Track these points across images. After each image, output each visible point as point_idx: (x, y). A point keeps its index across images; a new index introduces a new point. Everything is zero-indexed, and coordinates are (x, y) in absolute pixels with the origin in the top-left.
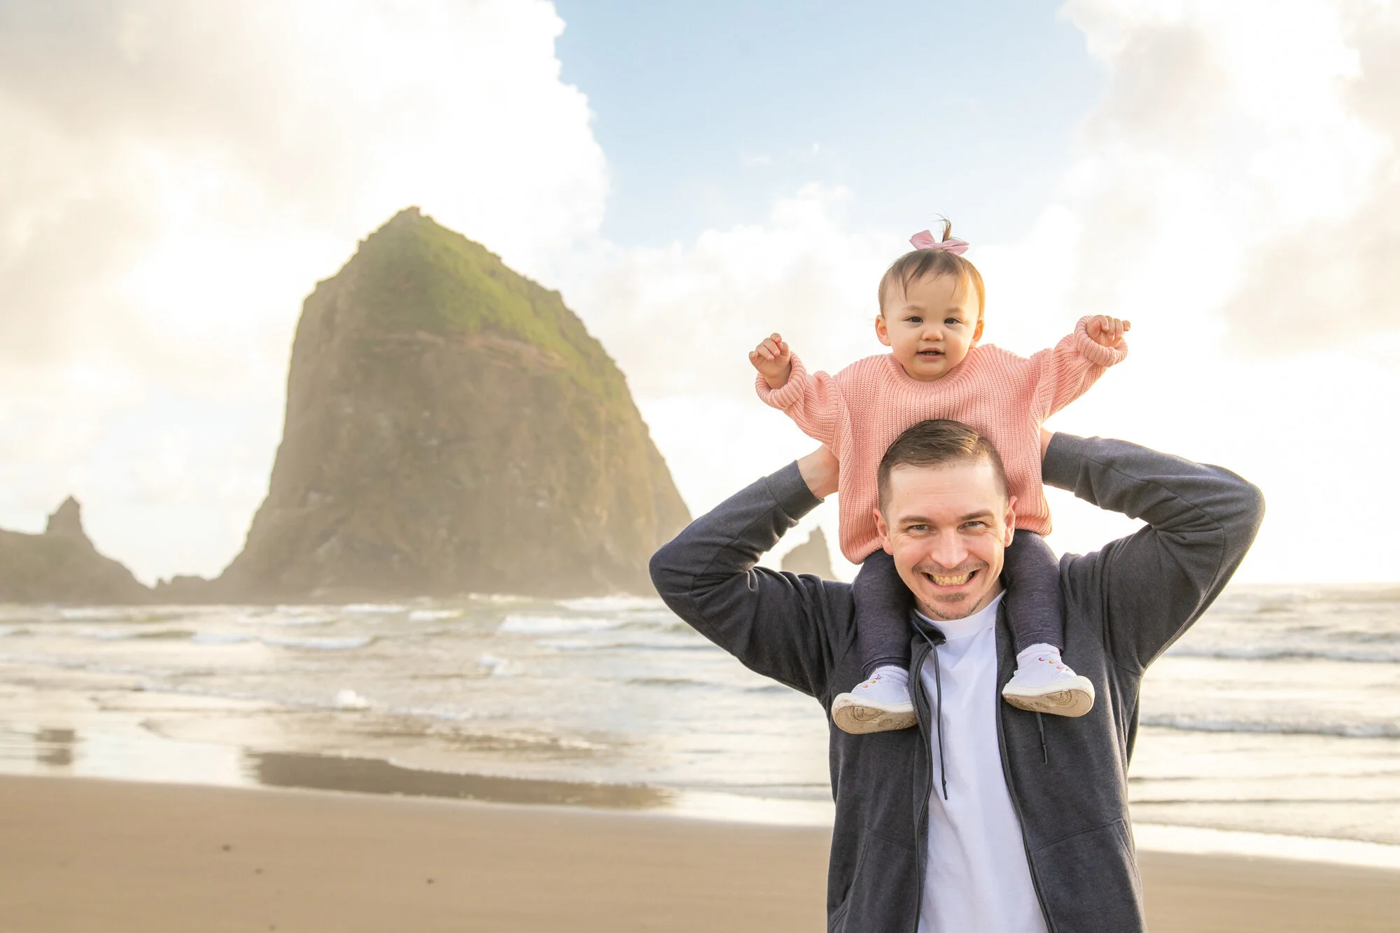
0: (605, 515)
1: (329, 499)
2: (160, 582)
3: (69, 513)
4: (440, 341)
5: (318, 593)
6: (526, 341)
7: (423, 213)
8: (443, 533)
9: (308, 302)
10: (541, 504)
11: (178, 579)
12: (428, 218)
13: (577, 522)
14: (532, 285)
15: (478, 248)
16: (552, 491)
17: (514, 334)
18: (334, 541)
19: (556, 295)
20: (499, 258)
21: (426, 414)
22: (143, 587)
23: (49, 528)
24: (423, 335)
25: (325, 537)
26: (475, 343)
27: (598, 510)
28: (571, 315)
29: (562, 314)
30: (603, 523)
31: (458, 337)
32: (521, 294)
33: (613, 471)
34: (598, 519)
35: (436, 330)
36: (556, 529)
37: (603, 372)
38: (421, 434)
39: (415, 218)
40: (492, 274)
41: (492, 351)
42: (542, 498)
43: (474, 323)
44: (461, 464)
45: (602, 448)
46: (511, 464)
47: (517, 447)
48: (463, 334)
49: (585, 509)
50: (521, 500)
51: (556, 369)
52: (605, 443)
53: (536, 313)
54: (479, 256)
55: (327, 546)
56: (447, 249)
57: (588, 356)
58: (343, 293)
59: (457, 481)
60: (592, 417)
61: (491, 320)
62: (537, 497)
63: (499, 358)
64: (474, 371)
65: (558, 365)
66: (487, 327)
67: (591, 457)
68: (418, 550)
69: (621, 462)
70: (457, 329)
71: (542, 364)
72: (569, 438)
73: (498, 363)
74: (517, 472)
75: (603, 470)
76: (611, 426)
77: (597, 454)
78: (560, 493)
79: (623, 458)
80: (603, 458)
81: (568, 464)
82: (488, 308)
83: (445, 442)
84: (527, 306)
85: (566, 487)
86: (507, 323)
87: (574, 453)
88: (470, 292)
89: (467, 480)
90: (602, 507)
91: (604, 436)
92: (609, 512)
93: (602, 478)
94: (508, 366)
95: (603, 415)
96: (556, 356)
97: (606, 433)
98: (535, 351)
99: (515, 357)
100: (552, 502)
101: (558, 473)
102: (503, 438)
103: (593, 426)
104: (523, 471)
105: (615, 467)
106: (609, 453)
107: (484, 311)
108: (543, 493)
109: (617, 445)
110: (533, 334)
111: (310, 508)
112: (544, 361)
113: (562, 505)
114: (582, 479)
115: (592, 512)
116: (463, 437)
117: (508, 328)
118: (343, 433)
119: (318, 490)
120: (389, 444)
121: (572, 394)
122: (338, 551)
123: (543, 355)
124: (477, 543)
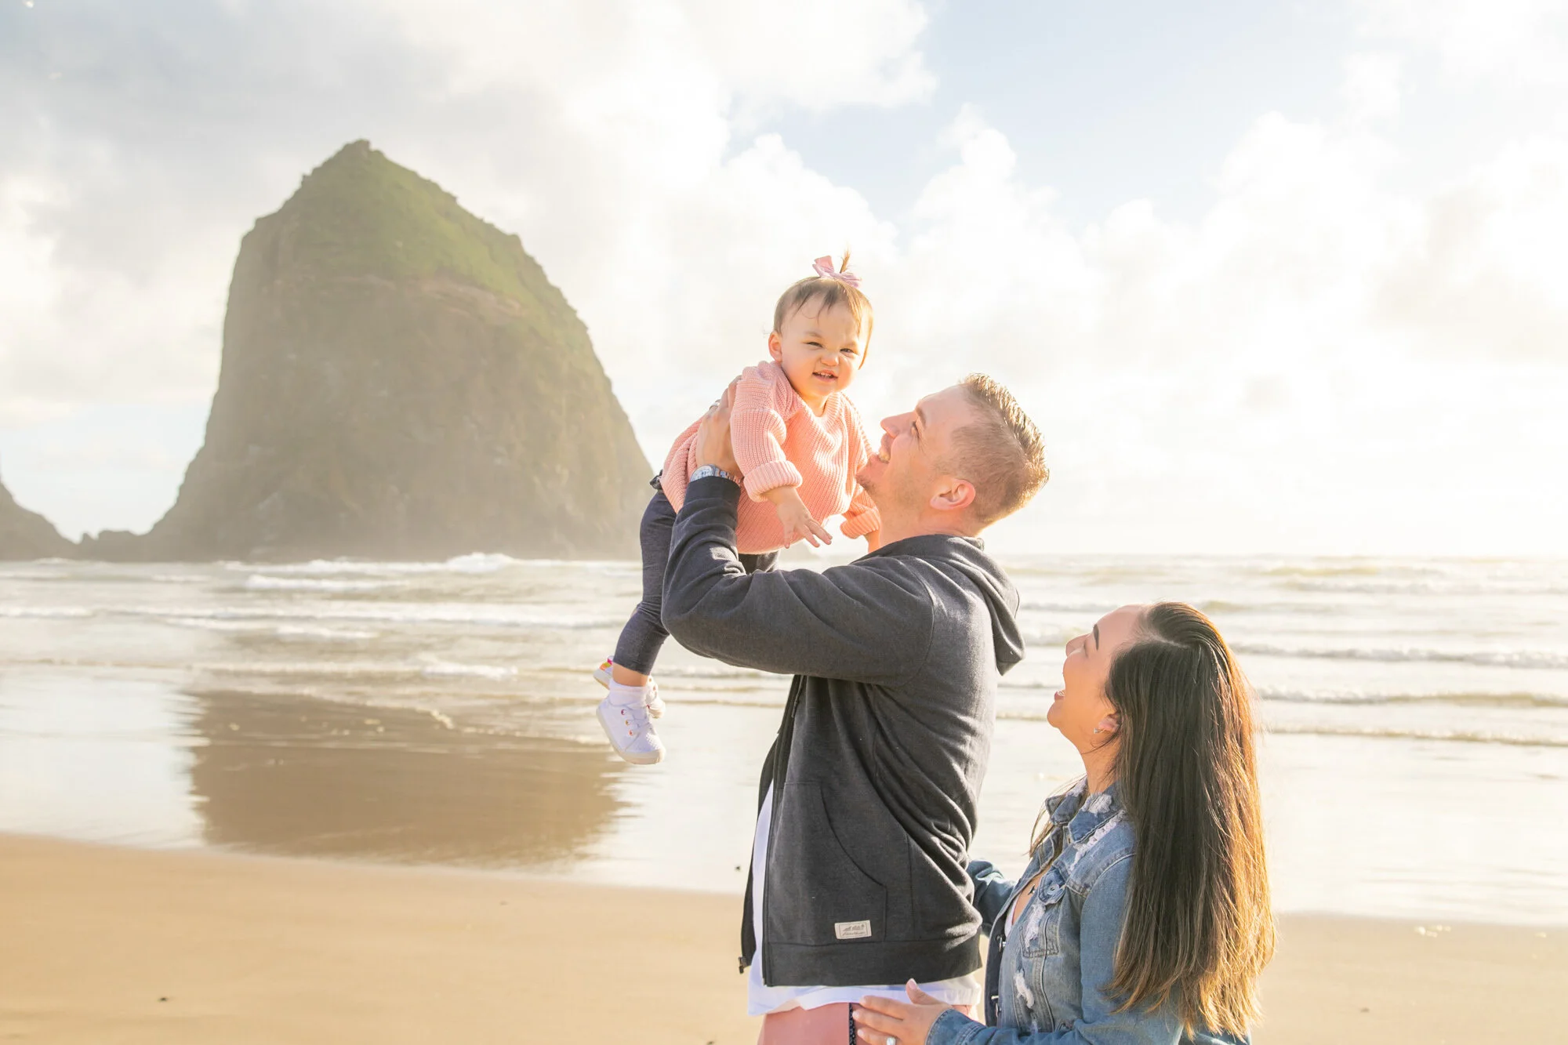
0: (566, 474)
1: (271, 452)
2: (86, 537)
4: (391, 285)
5: (258, 550)
6: (482, 287)
7: (374, 146)
9: (247, 240)
10: (499, 461)
11: (106, 535)
12: (379, 154)
13: (537, 480)
14: (490, 228)
15: (431, 187)
16: (510, 448)
17: (471, 281)
18: (275, 495)
19: (514, 241)
20: (453, 199)
22: (67, 543)
24: (372, 279)
25: (266, 491)
26: (430, 289)
27: (558, 468)
28: (530, 261)
29: (521, 260)
30: (564, 482)
31: (411, 282)
32: (477, 237)
33: (575, 428)
34: (558, 477)
35: (389, 274)
36: (514, 488)
37: (564, 322)
38: (370, 384)
39: (364, 153)
40: (448, 216)
41: (448, 297)
42: (500, 455)
43: (429, 267)
44: (413, 417)
45: (564, 402)
46: (467, 419)
47: (474, 400)
48: (416, 279)
49: (545, 467)
50: (477, 457)
51: (515, 318)
52: (567, 398)
53: (492, 257)
54: (432, 195)
55: (268, 501)
56: (398, 187)
57: (548, 305)
58: (285, 231)
59: (410, 435)
60: (552, 369)
61: (446, 265)
62: (495, 454)
63: (455, 306)
64: (430, 321)
65: (518, 314)
66: (442, 272)
67: (553, 414)
68: (367, 508)
69: (583, 418)
70: (409, 273)
71: (501, 314)
72: (529, 392)
73: (454, 310)
74: (474, 426)
75: (564, 426)
76: (573, 381)
77: (558, 409)
78: (519, 450)
79: (585, 414)
80: (564, 413)
81: (528, 419)
82: (443, 252)
83: (396, 393)
84: (485, 250)
85: (525, 444)
86: (463, 268)
87: (534, 408)
88: (424, 234)
89: (420, 435)
90: (563, 465)
91: (566, 390)
92: (571, 471)
93: (563, 434)
94: (464, 314)
95: (565, 368)
96: (515, 304)
97: (568, 387)
98: (493, 298)
99: (472, 305)
100: (510, 459)
101: (518, 429)
102: (459, 390)
103: (555, 379)
104: (480, 426)
105: (576, 423)
106: (571, 409)
107: (439, 254)
108: (501, 449)
109: (579, 400)
110: (491, 281)
111: (250, 461)
112: (502, 309)
113: (521, 462)
114: (542, 435)
115: (553, 471)
116: (416, 388)
117: (465, 274)
118: (286, 382)
119: (258, 442)
120: (336, 394)
121: (532, 345)
122: (280, 507)
123: (502, 303)
124: (430, 502)
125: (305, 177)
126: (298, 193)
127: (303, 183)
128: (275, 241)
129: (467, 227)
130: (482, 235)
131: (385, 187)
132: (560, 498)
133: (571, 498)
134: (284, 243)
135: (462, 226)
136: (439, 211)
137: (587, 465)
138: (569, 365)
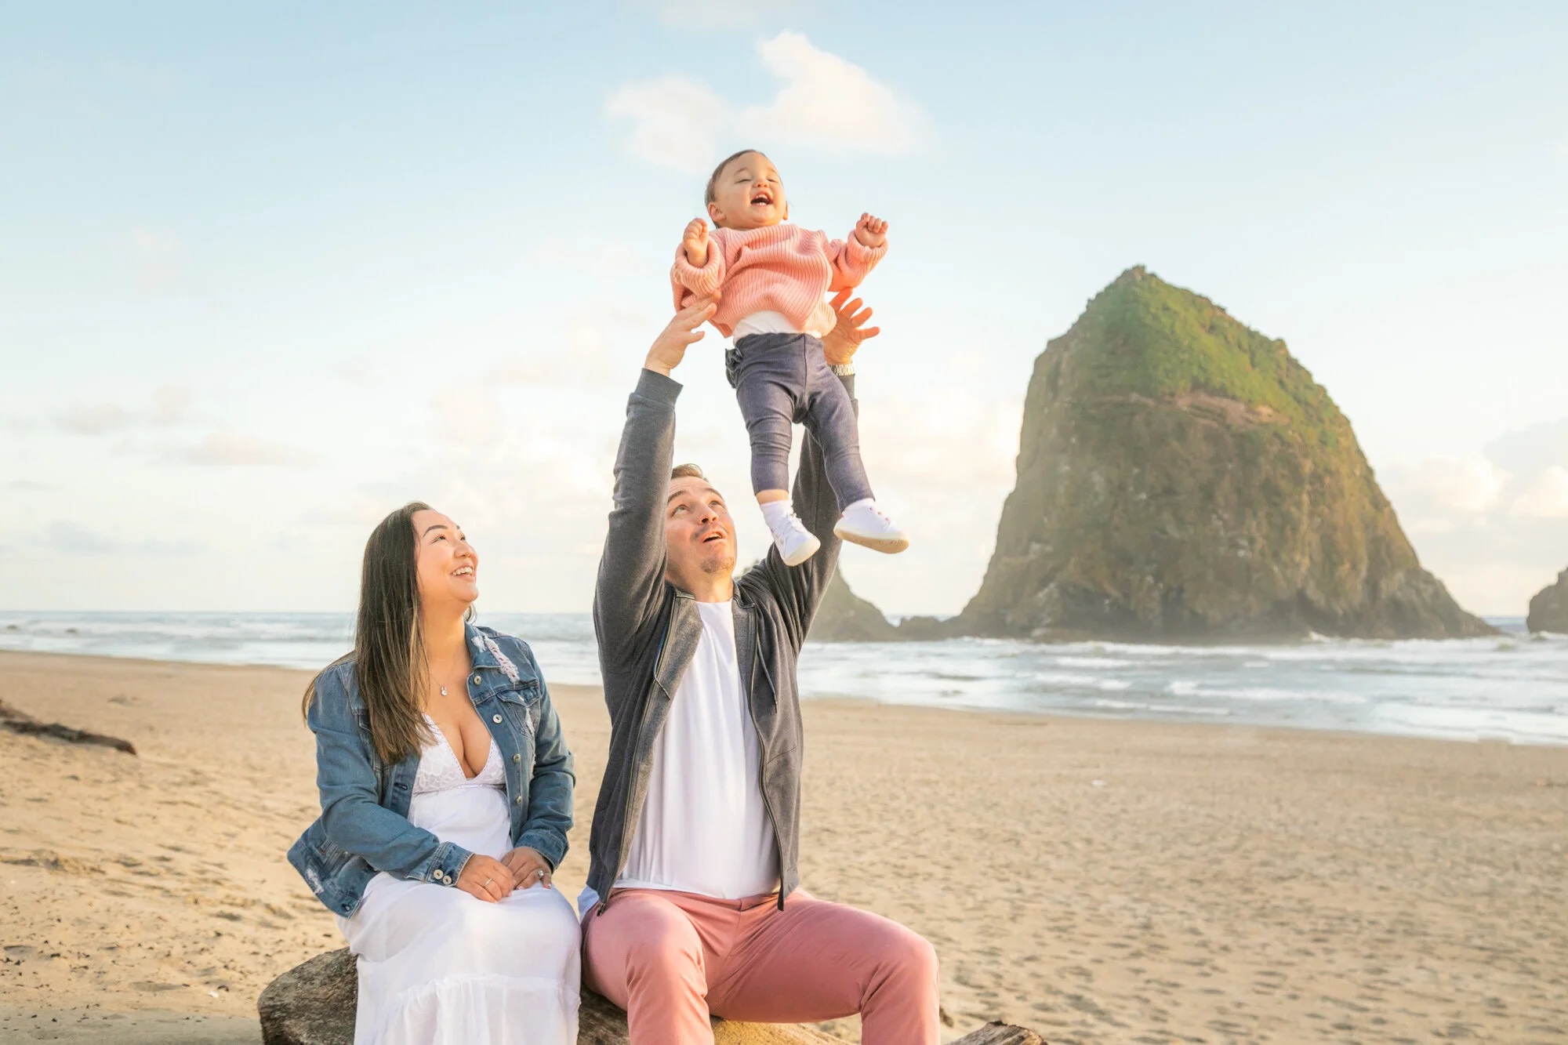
0: (1306, 561)
2: (903, 620)
4: (1151, 402)
5: (1037, 632)
6: (1234, 398)
7: (1149, 270)
8: (1150, 579)
9: (1039, 362)
10: (1241, 553)
11: (917, 619)
12: (1153, 275)
13: (1276, 569)
14: (1253, 335)
15: (1199, 302)
16: (1252, 541)
17: (1222, 392)
18: (1052, 586)
19: (1281, 344)
20: (1223, 310)
21: (1136, 471)
22: (890, 626)
24: (1134, 397)
25: (1044, 583)
26: (1183, 403)
27: (1297, 557)
28: (1294, 364)
29: (1284, 364)
30: (1303, 570)
31: (1167, 398)
32: (1240, 347)
33: (1318, 520)
34: (1298, 565)
35: (1147, 392)
36: (1255, 576)
37: (1321, 421)
38: (1131, 489)
39: (1139, 278)
40: (1212, 329)
41: (1199, 410)
42: (1243, 548)
43: (1184, 383)
44: (1167, 516)
45: (1305, 498)
46: (1214, 516)
47: (1220, 500)
48: (1172, 395)
49: (1284, 556)
50: (1222, 550)
51: (1261, 424)
52: (1309, 493)
53: (1253, 365)
54: (1200, 311)
55: (1046, 591)
56: (1166, 308)
57: (1307, 404)
58: (1066, 355)
59: (1164, 532)
60: (1295, 470)
61: (1202, 380)
62: (1238, 547)
63: (1205, 417)
64: (1181, 431)
65: (1265, 420)
66: (1197, 386)
67: (1293, 509)
68: (1126, 595)
69: (1326, 511)
70: (1167, 391)
71: (1249, 421)
72: (1271, 491)
73: (1202, 421)
74: (1220, 523)
75: (1305, 520)
76: (1316, 478)
77: (1298, 505)
78: (1260, 543)
79: (1329, 507)
80: (1306, 508)
81: (1269, 515)
82: (1200, 367)
83: (1153, 496)
84: (1245, 359)
85: (1266, 537)
86: (1217, 381)
87: (1275, 505)
88: (1184, 352)
89: (1173, 531)
90: (1303, 554)
91: (1308, 487)
92: (1311, 557)
93: (1304, 527)
94: (1215, 425)
95: (1308, 466)
96: (1265, 410)
97: (1311, 483)
98: (1242, 407)
99: (1221, 416)
100: (1252, 550)
101: (1259, 524)
102: (1208, 492)
103: (1297, 478)
104: (1225, 522)
105: (1319, 516)
106: (1314, 503)
107: (1195, 371)
108: (1244, 543)
109: (1323, 494)
110: (1243, 390)
111: (1032, 557)
112: (1251, 417)
113: (1262, 554)
114: (1283, 530)
115: (1292, 560)
116: (1169, 491)
117: (1218, 387)
118: (1061, 489)
119: (1038, 541)
120: (1101, 499)
121: (1275, 448)
122: (1056, 595)
123: (1250, 411)
124: (1181, 590)
125: (1089, 301)
126: (1082, 317)
127: (1087, 307)
128: (1058, 365)
129: (1230, 338)
130: (1245, 344)
131: (1153, 310)
132: (1299, 586)
133: (1312, 584)
134: (1064, 367)
135: (1226, 338)
136: (1203, 326)
137: (1330, 555)
138: (1315, 463)
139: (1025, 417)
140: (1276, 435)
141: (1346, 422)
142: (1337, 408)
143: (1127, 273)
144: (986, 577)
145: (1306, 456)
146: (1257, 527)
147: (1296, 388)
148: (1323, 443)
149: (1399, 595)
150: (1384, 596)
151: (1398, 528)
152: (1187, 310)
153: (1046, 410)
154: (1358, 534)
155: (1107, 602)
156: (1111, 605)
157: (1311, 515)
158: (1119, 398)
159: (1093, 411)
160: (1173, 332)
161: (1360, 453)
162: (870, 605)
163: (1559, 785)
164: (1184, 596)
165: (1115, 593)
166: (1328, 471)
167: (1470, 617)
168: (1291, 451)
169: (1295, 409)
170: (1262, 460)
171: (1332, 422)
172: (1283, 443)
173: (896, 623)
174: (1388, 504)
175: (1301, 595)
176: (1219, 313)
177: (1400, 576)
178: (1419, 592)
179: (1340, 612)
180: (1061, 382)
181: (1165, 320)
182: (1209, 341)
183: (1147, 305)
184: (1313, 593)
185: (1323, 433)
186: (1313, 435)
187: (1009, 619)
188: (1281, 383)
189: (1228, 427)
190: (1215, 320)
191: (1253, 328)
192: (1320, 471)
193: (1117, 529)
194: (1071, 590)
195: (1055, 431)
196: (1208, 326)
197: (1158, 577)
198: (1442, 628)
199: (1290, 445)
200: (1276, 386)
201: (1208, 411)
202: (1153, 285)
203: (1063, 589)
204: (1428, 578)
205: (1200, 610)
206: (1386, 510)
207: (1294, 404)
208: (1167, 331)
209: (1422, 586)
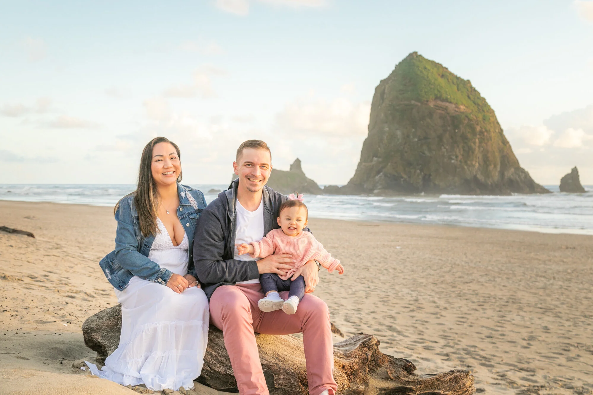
0: (477, 164)
1: (380, 160)
3: (298, 163)
4: (419, 104)
5: (376, 191)
6: (451, 102)
7: (419, 53)
8: (418, 171)
9: (377, 88)
10: (453, 161)
11: (330, 186)
12: (420, 56)
13: (466, 167)
14: (458, 78)
15: (438, 66)
16: (457, 157)
17: (446, 100)
18: (381, 174)
19: (469, 82)
20: (447, 69)
21: (413, 130)
22: (321, 189)
23: (291, 169)
24: (413, 102)
25: (378, 173)
26: (432, 104)
27: (474, 163)
28: (474, 89)
29: (470, 90)
30: (476, 168)
31: (426, 102)
32: (453, 83)
33: (482, 149)
34: (474, 166)
35: (419, 100)
36: (458, 170)
37: (483, 111)
38: (411, 137)
39: (415, 56)
40: (443, 76)
41: (438, 107)
42: (453, 159)
43: (432, 97)
44: (425, 147)
45: (477, 140)
46: (443, 147)
47: (445, 141)
48: (427, 101)
49: (469, 162)
50: (446, 160)
51: (461, 112)
52: (479, 139)
53: (458, 90)
54: (438, 69)
55: (379, 175)
56: (425, 68)
57: (478, 105)
58: (387, 86)
59: (424, 153)
60: (473, 129)
61: (439, 95)
62: (452, 159)
63: (440, 110)
64: (431, 114)
65: (462, 110)
66: (437, 98)
67: (472, 145)
68: (409, 177)
69: (485, 145)
70: (425, 100)
71: (456, 111)
72: (464, 138)
73: (439, 111)
74: (445, 150)
75: (477, 148)
76: (481, 133)
77: (475, 143)
78: (460, 157)
79: (486, 144)
80: (477, 144)
81: (463, 147)
82: (438, 91)
83: (420, 140)
84: (455, 88)
85: (462, 155)
86: (444, 96)
87: (466, 143)
88: (432, 85)
89: (427, 153)
90: (476, 162)
91: (478, 136)
92: (479, 164)
93: (477, 152)
94: (443, 112)
95: (478, 129)
96: (462, 107)
97: (479, 135)
98: (454, 106)
99: (446, 109)
100: (457, 160)
101: (460, 150)
102: (440, 138)
103: (474, 133)
104: (447, 150)
105: (482, 147)
106: (480, 142)
107: (436, 92)
108: (454, 157)
109: (484, 139)
110: (454, 99)
111: (374, 163)
112: (457, 109)
113: (461, 162)
114: (469, 152)
115: (472, 164)
116: (426, 138)
117: (445, 98)
118: (385, 137)
119: (376, 157)
120: (400, 141)
121: (466, 122)
122: (383, 177)
123: (457, 107)
124: (430, 175)
125: (396, 65)
126: (393, 72)
127: (396, 68)
128: (384, 90)
129: (450, 80)
130: (455, 81)
131: (420, 69)
132: (475, 173)
133: (479, 173)
134: (386, 91)
135: (448, 79)
136: (439, 75)
137: (486, 161)
138: (481, 127)
139: (372, 110)
140: (467, 116)
141: (493, 112)
142: (490, 106)
143: (411, 55)
144: (356, 171)
145: (478, 125)
146: (459, 151)
147: (474, 98)
148: (484, 119)
149: (512, 177)
150: (506, 177)
151: (512, 152)
152: (433, 69)
153: (380, 107)
154: (497, 154)
155: (402, 180)
156: (403, 181)
157: (479, 147)
158: (406, 102)
159: (397, 108)
160: (428, 77)
161: (498, 123)
162: (313, 181)
163: (571, 248)
164: (431, 177)
165: (405, 176)
166: (486, 131)
167: (538, 186)
168: (472, 122)
169: (474, 107)
170: (461, 126)
171: (487, 111)
172: (469, 119)
173: (323, 188)
174: (508, 143)
175: (475, 177)
176: (445, 70)
177: (512, 170)
178: (519, 176)
179: (490, 184)
180: (385, 96)
181: (425, 73)
182: (442, 81)
183: (418, 67)
184: (480, 176)
185: (484, 116)
186: (480, 116)
187: (365, 186)
188: (469, 97)
189: (448, 114)
190: (444, 72)
191: (458, 76)
192: (484, 130)
193: (406, 152)
194: (389, 175)
195: (383, 115)
196: (441, 75)
197: (421, 170)
198: (528, 189)
199: (471, 120)
200: (467, 98)
201: (442, 108)
202: (420, 59)
203: (385, 175)
204: (523, 171)
205: (437, 183)
206: (508, 145)
207: (473, 105)
208: (426, 77)
209: (520, 174)
